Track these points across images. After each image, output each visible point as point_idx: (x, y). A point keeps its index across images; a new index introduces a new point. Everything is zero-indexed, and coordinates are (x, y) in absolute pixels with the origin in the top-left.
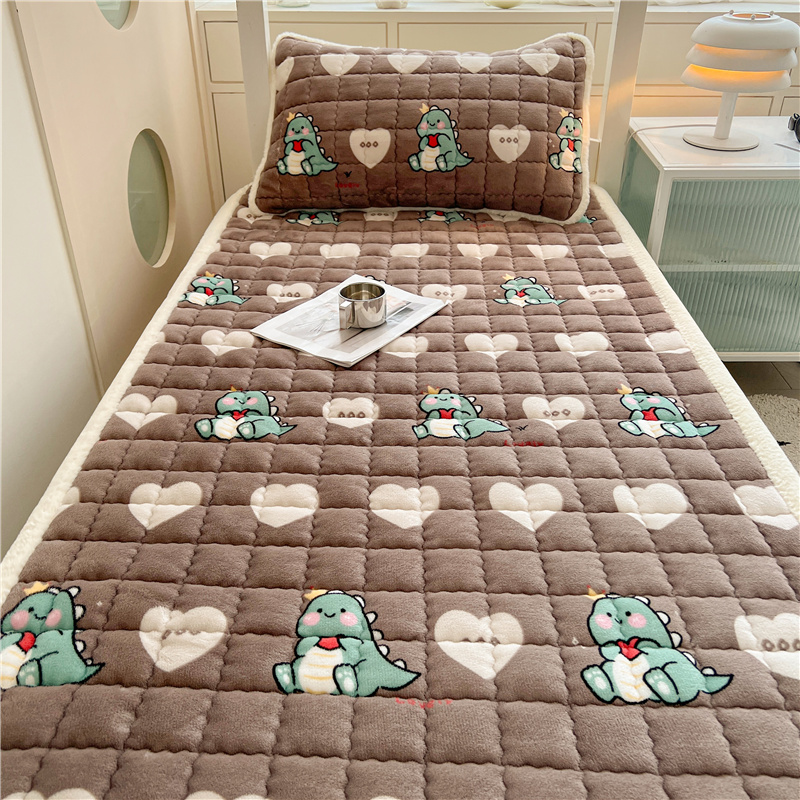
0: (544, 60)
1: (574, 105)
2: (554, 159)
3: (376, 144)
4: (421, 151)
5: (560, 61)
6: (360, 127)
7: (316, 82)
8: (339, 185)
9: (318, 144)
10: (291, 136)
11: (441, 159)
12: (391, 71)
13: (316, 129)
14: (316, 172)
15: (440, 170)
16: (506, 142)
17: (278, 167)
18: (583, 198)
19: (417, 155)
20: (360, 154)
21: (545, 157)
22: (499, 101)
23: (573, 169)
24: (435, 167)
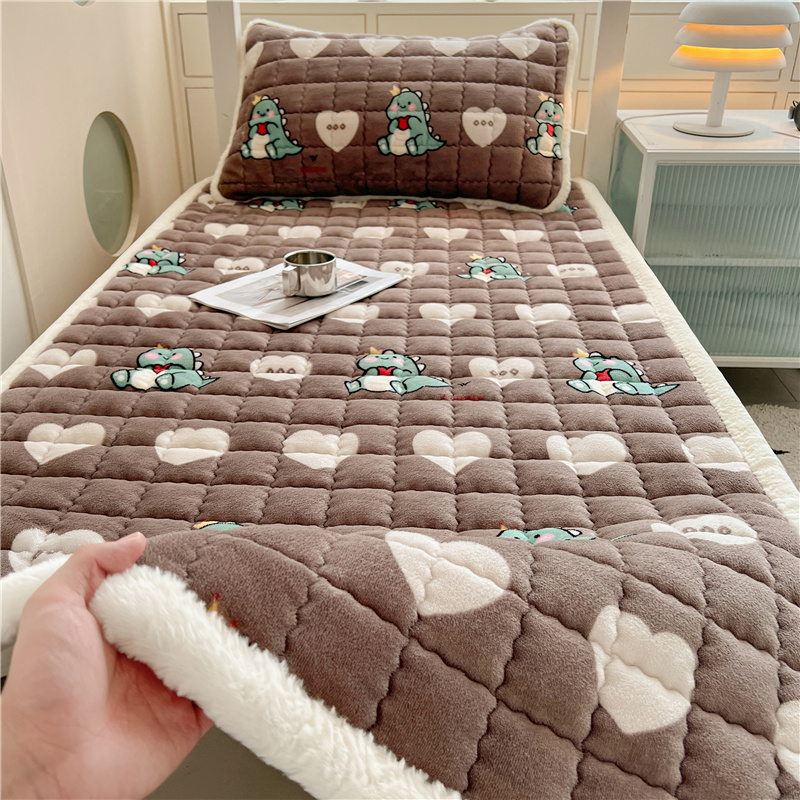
0: (523, 43)
1: (556, 90)
2: (531, 143)
3: (343, 127)
4: (390, 133)
5: (541, 46)
6: (327, 109)
7: (284, 65)
8: (305, 169)
9: (283, 126)
10: (256, 119)
11: (412, 143)
12: (362, 53)
13: (282, 112)
14: (280, 155)
15: (409, 154)
16: (480, 125)
17: (241, 151)
18: (563, 185)
19: (386, 137)
20: (326, 137)
21: (522, 140)
22: (474, 84)
23: (552, 154)
24: (404, 151)
